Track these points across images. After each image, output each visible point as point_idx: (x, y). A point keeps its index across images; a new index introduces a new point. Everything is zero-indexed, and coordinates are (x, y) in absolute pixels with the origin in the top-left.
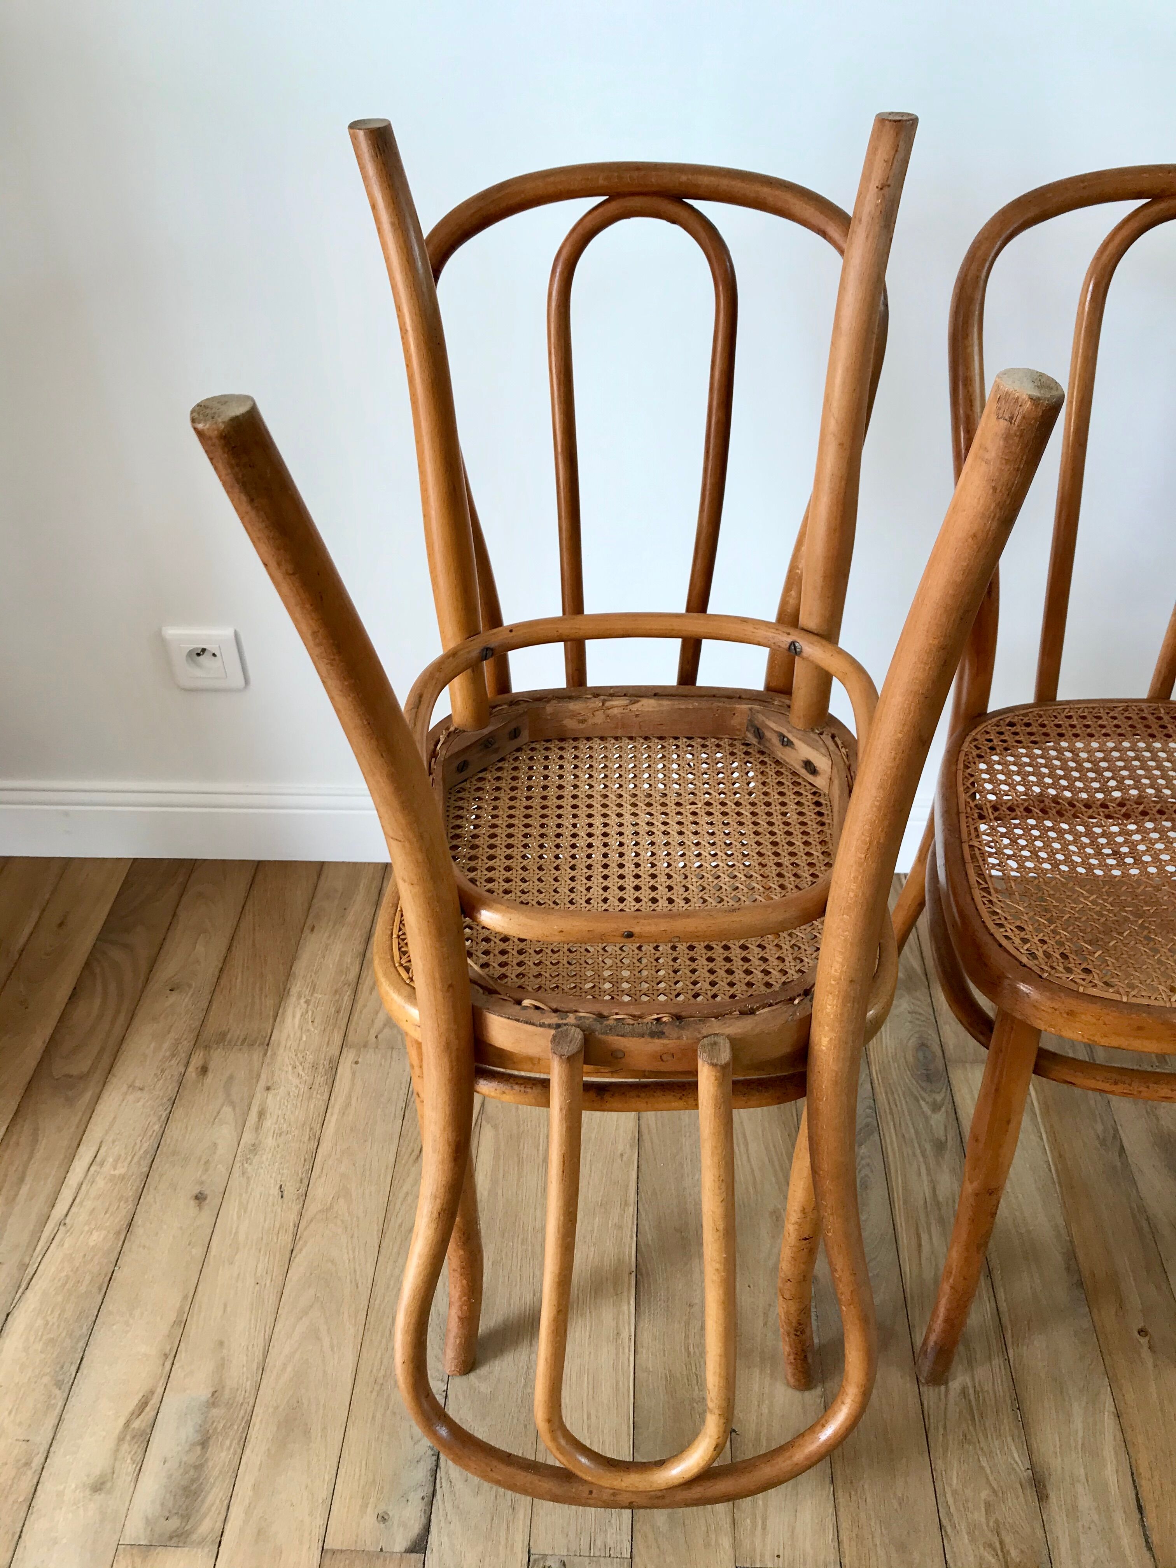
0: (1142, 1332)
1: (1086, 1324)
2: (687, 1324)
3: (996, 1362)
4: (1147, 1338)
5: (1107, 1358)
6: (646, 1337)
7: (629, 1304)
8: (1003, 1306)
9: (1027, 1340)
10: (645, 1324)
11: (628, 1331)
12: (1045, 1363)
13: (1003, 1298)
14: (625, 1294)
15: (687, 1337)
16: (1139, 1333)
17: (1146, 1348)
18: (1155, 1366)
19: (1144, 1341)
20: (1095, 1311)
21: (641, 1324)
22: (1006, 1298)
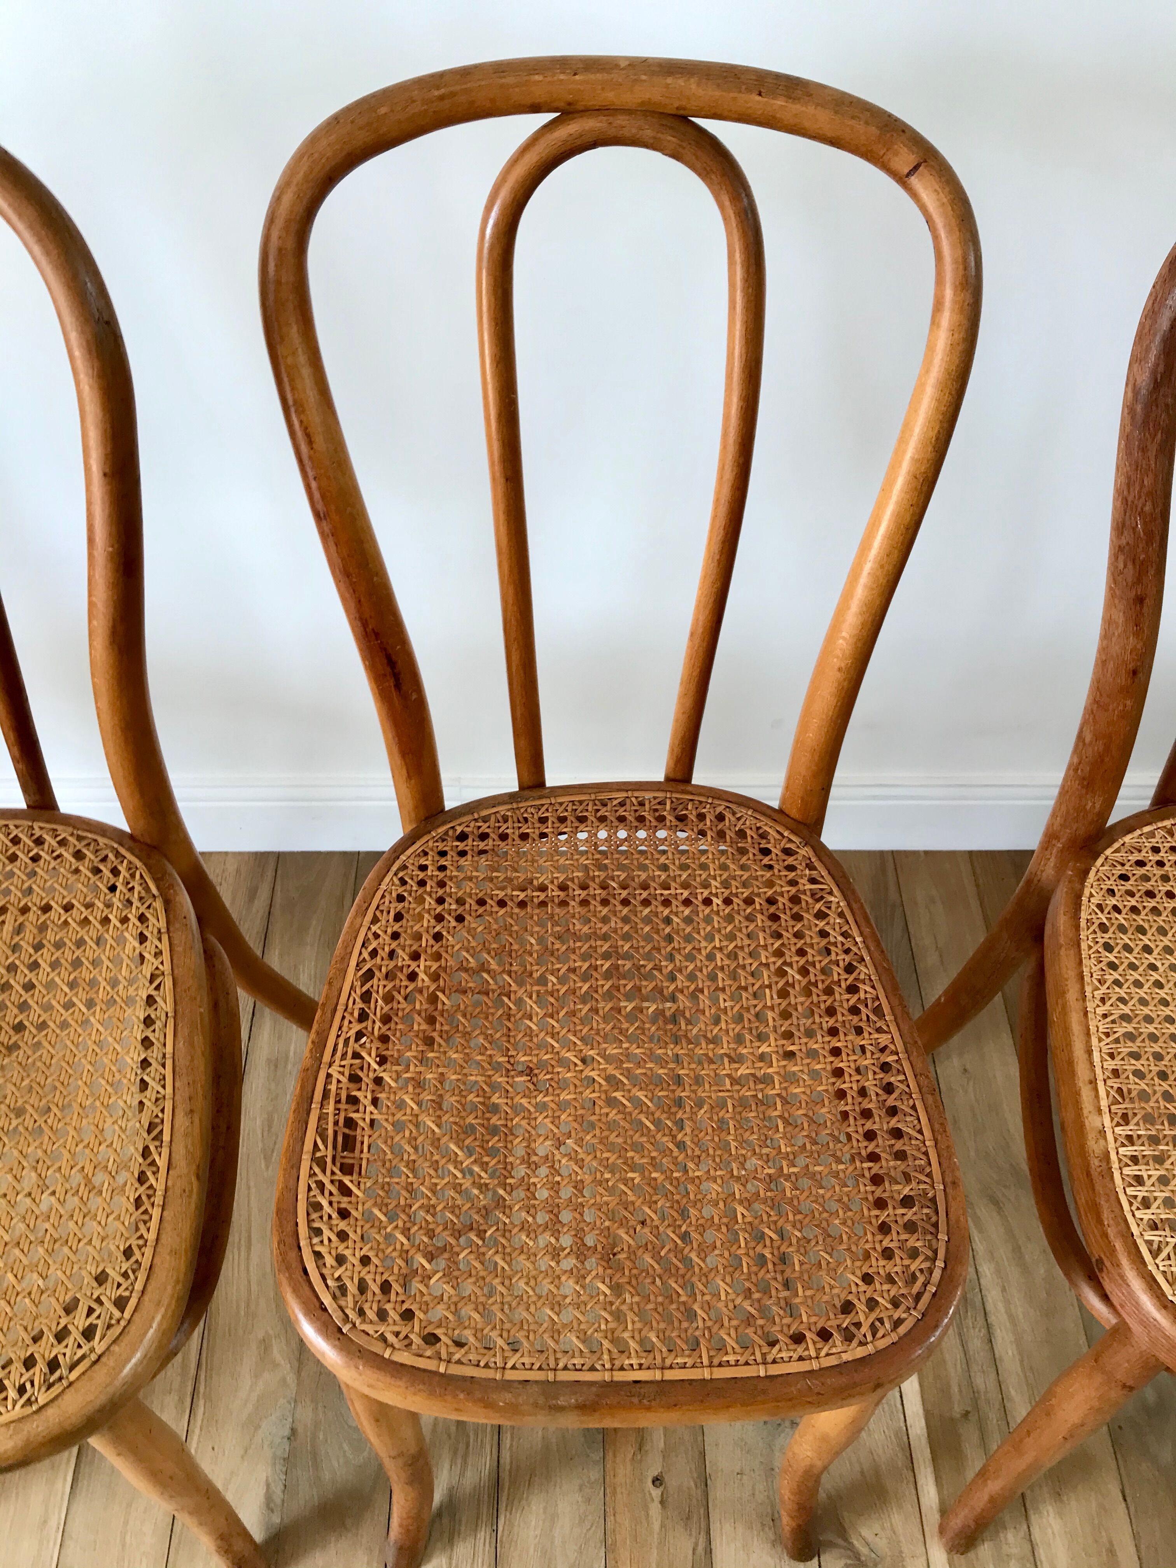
0: (657, 1481)
1: (595, 1474)
2: (129, 1505)
3: (481, 1535)
4: (661, 1488)
5: (610, 1519)
6: (77, 1526)
7: (65, 1480)
8: (506, 1456)
9: (524, 1502)
10: (79, 1507)
11: (56, 1519)
12: (538, 1532)
13: (508, 1446)
14: (63, 1466)
15: (126, 1523)
16: (653, 1482)
17: (657, 1500)
18: (663, 1526)
19: (656, 1493)
20: (610, 1456)
21: (74, 1508)
22: (511, 1445)
